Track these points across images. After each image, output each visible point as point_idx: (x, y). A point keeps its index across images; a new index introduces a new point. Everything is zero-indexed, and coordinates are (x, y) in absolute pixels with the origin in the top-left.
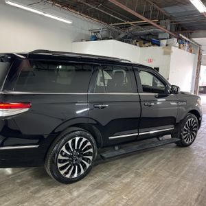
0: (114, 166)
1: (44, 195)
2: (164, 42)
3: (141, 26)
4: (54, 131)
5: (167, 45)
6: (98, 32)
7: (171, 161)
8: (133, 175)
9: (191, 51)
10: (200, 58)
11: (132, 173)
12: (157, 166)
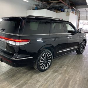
0: (57, 64)
1: (35, 77)
2: (66, 10)
3: (57, 3)
4: (39, 50)
5: (67, 12)
6: (39, 6)
7: (78, 60)
8: (66, 67)
9: (76, 14)
10: (79, 17)
11: (65, 66)
12: (74, 62)
